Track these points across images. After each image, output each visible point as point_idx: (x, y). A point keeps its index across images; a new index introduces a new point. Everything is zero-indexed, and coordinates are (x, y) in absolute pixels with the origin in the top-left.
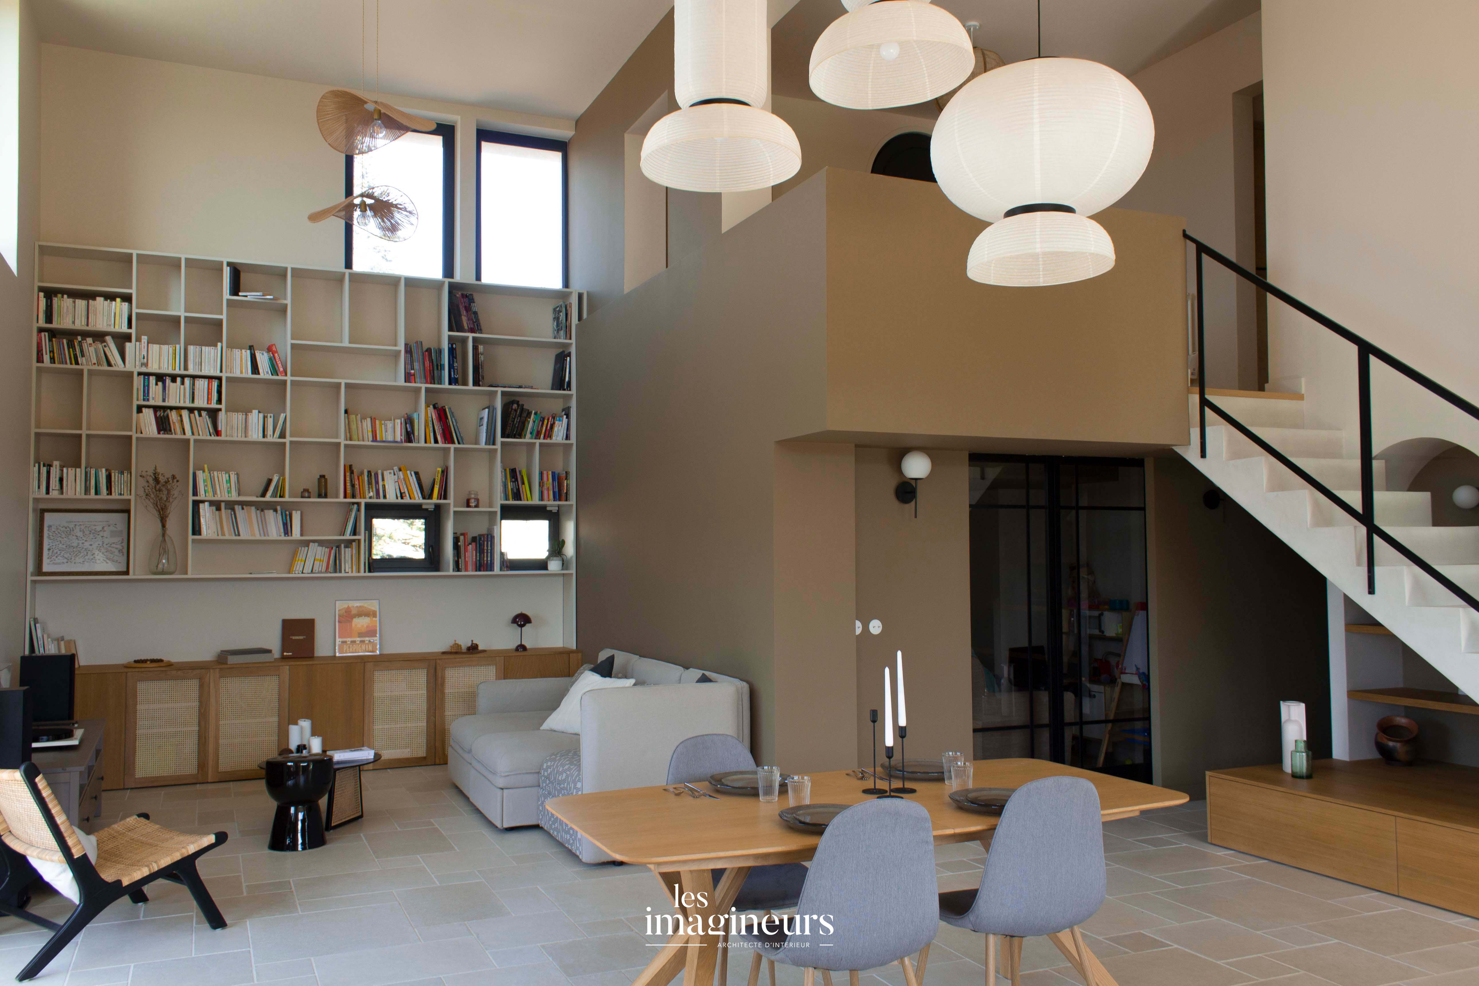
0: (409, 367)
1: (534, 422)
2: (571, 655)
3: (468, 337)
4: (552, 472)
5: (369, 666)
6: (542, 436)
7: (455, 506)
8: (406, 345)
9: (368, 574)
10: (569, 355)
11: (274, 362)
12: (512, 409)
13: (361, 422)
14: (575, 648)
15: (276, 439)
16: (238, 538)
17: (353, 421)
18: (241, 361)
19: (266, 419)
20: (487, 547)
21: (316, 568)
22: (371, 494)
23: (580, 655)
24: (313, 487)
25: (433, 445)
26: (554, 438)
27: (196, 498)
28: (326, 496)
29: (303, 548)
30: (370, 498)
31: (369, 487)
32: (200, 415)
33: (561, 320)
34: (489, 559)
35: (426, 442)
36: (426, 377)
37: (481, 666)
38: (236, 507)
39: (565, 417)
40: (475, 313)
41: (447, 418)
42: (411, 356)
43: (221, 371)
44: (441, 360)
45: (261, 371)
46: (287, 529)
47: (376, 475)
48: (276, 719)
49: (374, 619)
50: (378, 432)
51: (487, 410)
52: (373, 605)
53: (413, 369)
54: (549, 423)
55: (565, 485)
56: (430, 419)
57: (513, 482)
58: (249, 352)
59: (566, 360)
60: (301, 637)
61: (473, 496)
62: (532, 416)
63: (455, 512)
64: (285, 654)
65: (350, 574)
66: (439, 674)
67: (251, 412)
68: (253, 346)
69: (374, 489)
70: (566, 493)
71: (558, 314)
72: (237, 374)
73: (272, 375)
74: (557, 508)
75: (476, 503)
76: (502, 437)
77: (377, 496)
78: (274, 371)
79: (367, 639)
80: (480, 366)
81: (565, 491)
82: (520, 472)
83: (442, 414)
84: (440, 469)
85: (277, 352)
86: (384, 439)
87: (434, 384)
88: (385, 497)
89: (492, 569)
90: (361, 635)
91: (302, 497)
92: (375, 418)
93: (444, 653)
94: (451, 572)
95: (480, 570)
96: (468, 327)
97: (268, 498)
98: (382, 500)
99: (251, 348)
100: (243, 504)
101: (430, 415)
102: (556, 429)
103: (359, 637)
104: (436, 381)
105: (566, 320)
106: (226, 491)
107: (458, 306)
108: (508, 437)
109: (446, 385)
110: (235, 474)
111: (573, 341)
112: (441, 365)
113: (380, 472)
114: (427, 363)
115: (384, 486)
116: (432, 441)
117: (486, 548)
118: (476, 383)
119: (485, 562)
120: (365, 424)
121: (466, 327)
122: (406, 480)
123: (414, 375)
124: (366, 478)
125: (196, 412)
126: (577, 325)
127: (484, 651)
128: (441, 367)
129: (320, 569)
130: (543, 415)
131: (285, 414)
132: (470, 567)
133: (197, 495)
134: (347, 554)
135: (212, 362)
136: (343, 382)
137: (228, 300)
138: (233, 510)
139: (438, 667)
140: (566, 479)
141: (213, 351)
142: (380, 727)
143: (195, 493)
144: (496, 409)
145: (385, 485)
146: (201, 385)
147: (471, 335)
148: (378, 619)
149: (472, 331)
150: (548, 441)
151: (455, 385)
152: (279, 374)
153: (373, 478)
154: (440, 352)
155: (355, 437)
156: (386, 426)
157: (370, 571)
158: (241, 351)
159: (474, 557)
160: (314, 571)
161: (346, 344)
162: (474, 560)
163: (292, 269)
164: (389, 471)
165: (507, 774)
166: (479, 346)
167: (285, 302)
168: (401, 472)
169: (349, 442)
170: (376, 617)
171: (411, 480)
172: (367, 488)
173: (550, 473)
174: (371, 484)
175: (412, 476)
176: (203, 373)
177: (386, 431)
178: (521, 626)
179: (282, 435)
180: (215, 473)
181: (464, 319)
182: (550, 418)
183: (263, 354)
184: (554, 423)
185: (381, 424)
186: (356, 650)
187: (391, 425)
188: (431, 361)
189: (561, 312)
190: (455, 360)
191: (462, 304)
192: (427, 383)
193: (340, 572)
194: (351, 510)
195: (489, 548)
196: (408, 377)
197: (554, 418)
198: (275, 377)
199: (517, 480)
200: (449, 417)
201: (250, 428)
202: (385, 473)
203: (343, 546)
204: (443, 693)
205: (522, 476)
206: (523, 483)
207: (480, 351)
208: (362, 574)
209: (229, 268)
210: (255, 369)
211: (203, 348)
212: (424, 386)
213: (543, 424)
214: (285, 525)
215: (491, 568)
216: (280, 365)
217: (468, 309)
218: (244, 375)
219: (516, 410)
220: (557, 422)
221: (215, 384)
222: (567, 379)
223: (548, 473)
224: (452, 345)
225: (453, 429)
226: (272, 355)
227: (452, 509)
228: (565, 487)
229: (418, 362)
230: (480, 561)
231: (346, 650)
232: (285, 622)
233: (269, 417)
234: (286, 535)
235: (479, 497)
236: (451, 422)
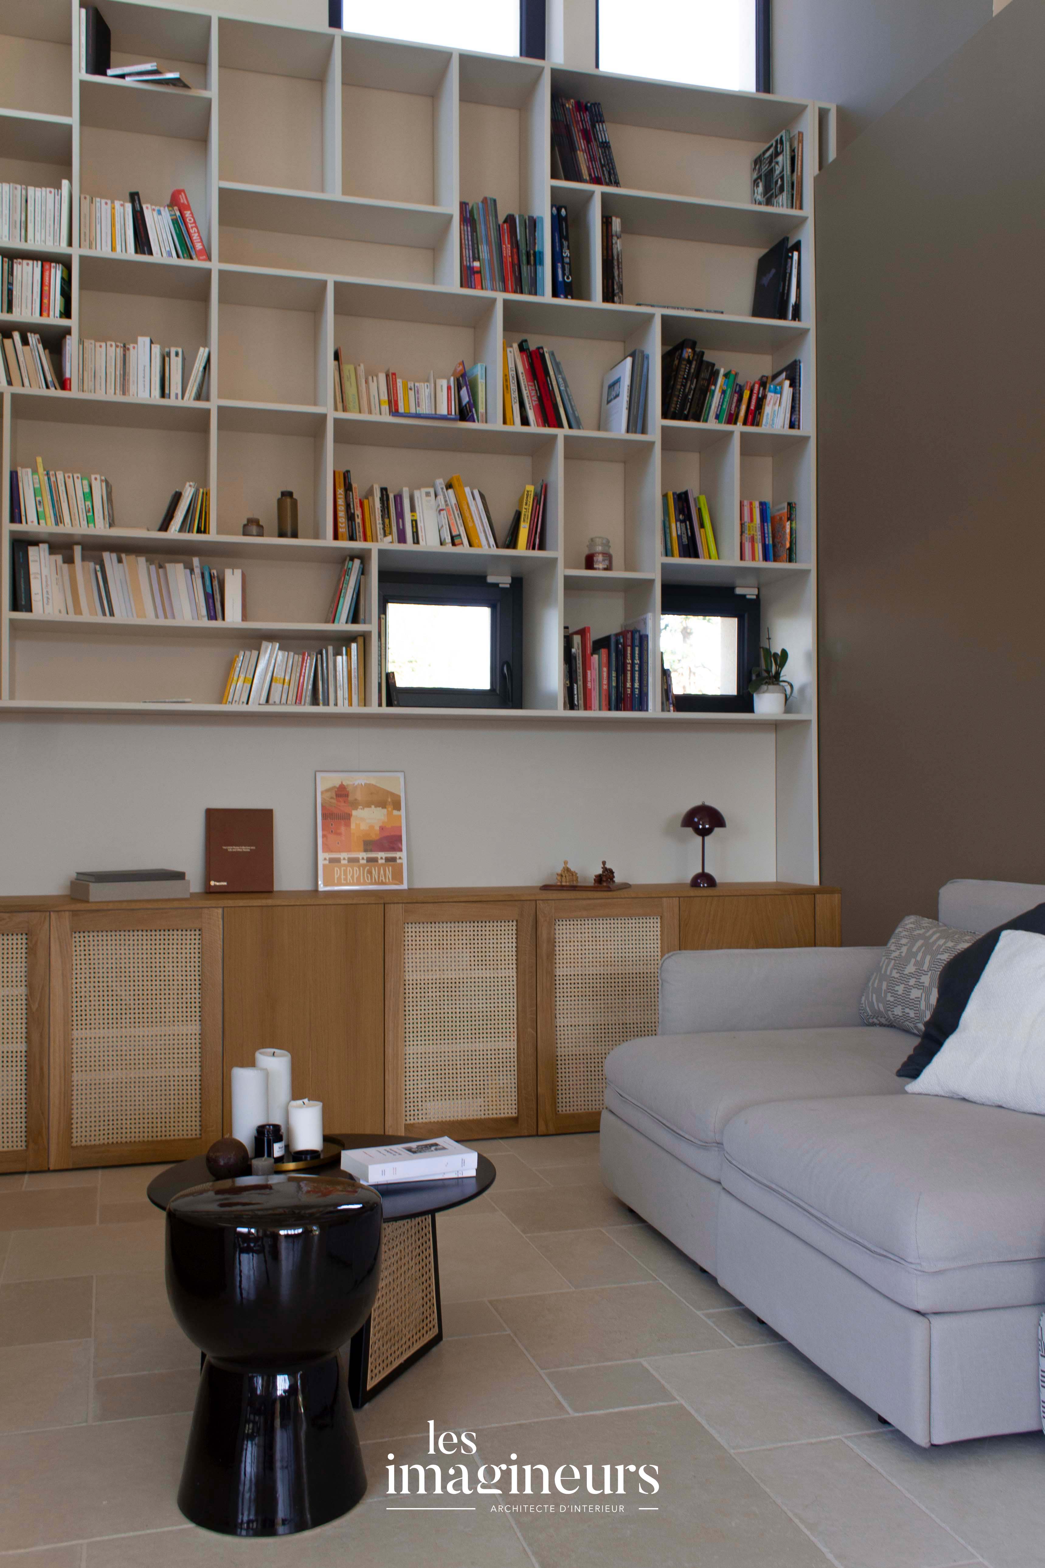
0: (468, 253)
1: (724, 392)
2: (818, 896)
3: (592, 193)
4: (761, 504)
5: (395, 912)
6: (742, 419)
7: (567, 566)
8: (463, 205)
9: (386, 710)
10: (797, 247)
11: (183, 228)
12: (681, 358)
13: (366, 382)
14: (816, 882)
15: (189, 402)
16: (108, 620)
17: (349, 378)
18: (113, 225)
19: (167, 359)
20: (633, 658)
21: (275, 697)
22: (389, 538)
23: (837, 897)
24: (268, 514)
25: (519, 427)
26: (766, 423)
27: (18, 530)
28: (295, 534)
29: (248, 653)
30: (388, 542)
31: (384, 524)
32: (25, 342)
33: (777, 172)
34: (637, 685)
35: (505, 422)
36: (504, 280)
37: (631, 916)
38: (106, 555)
39: (787, 383)
40: (605, 146)
41: (548, 374)
42: (474, 230)
43: (70, 244)
44: (535, 244)
45: (155, 248)
46: (214, 608)
47: (399, 498)
48: (194, 1028)
49: (395, 812)
50: (401, 397)
51: (629, 360)
52: (395, 784)
53: (476, 258)
54: (754, 397)
55: (788, 531)
56: (512, 373)
57: (681, 522)
58: (129, 207)
59: (792, 258)
60: (246, 848)
61: (599, 549)
62: (720, 380)
63: (567, 579)
64: (212, 883)
65: (347, 709)
66: (543, 933)
67: (136, 342)
68: (137, 194)
69: (394, 529)
71: (770, 162)
72: (103, 251)
73: (178, 256)
74: (756, 591)
75: (607, 562)
76: (665, 415)
77: (401, 538)
78: (185, 247)
79: (381, 855)
80: (615, 263)
81: (788, 545)
82: (696, 500)
83: (537, 364)
84: (530, 488)
85: (188, 208)
86: (416, 411)
87: (522, 292)
88: (417, 541)
89: (643, 707)
90: (369, 844)
91: (246, 533)
92: (394, 374)
93: (546, 888)
94: (561, 712)
95: (618, 709)
96: (590, 175)
97: (174, 532)
98: (410, 549)
99: (134, 197)
100: (120, 547)
101: (511, 365)
102: (768, 409)
103: (366, 851)
104: (526, 288)
105: (793, 171)
106: (83, 514)
107: (568, 128)
108: (674, 417)
109: (546, 297)
110: (102, 481)
111: (808, 210)
112: (535, 253)
113: (406, 491)
114: (507, 249)
115: (415, 523)
116: (518, 419)
117: (629, 661)
118: (608, 296)
119: (629, 691)
120: (373, 386)
121: (588, 172)
122: (461, 508)
123: (479, 272)
124: (378, 504)
125: (17, 335)
126: (817, 179)
127: (626, 886)
128: (535, 259)
129: (284, 698)
130: (740, 381)
131: (207, 350)
132: (595, 701)
133: (21, 524)
134: (340, 663)
135: (50, 221)
136: (331, 279)
137: (83, 83)
138: (100, 562)
139: (541, 919)
140: (790, 519)
141: (50, 197)
142: (420, 1049)
143: (16, 518)
144: (648, 357)
145: (416, 521)
146: (28, 273)
147: (598, 190)
148: (402, 812)
149: (600, 180)
150: (754, 428)
151: (566, 297)
152: (194, 256)
153: (393, 504)
154: (533, 224)
155: (354, 404)
156: (417, 392)
157: (390, 704)
158: (113, 203)
159: (605, 682)
160: (271, 701)
161: (335, 193)
162: (605, 687)
163: (221, 21)
164: (424, 490)
165: (941, 1266)
166: (614, 219)
167: (205, 92)
168: (450, 491)
169: (341, 415)
170: (399, 809)
171: (473, 508)
172: (379, 526)
173: (756, 504)
174: (389, 517)
175: (474, 498)
176: (31, 246)
177: (418, 397)
178: (704, 833)
179: (202, 394)
180: (60, 475)
181: (584, 153)
182: (757, 386)
183: (159, 213)
184: (764, 397)
185: (407, 389)
186: (359, 877)
187: (427, 391)
188: (515, 244)
189: (777, 154)
190: (565, 243)
191: (577, 122)
192: (505, 290)
193: (326, 702)
194: (348, 572)
195: (637, 661)
196: (469, 276)
197: (763, 385)
198: (185, 262)
199: (689, 517)
200: (552, 373)
201: (132, 378)
202: (417, 494)
203: (331, 645)
204: (552, 976)
205: (700, 510)
206: (702, 526)
207: (614, 229)
208: (374, 708)
209: (83, 11)
210: (142, 242)
211: (31, 189)
212: (501, 297)
213: (740, 400)
214: (209, 598)
215: (641, 703)
216: (196, 236)
217: (587, 136)
218: (119, 255)
219: (689, 362)
220: (770, 395)
221: (57, 272)
222: (793, 300)
223: (751, 504)
224: (559, 210)
225: (559, 399)
226: (178, 214)
227: (562, 571)
228: (788, 536)
229: (489, 243)
230: (617, 687)
231: (340, 878)
232: (211, 814)
233: (173, 354)
234: (212, 616)
235: (611, 551)
236: (554, 383)
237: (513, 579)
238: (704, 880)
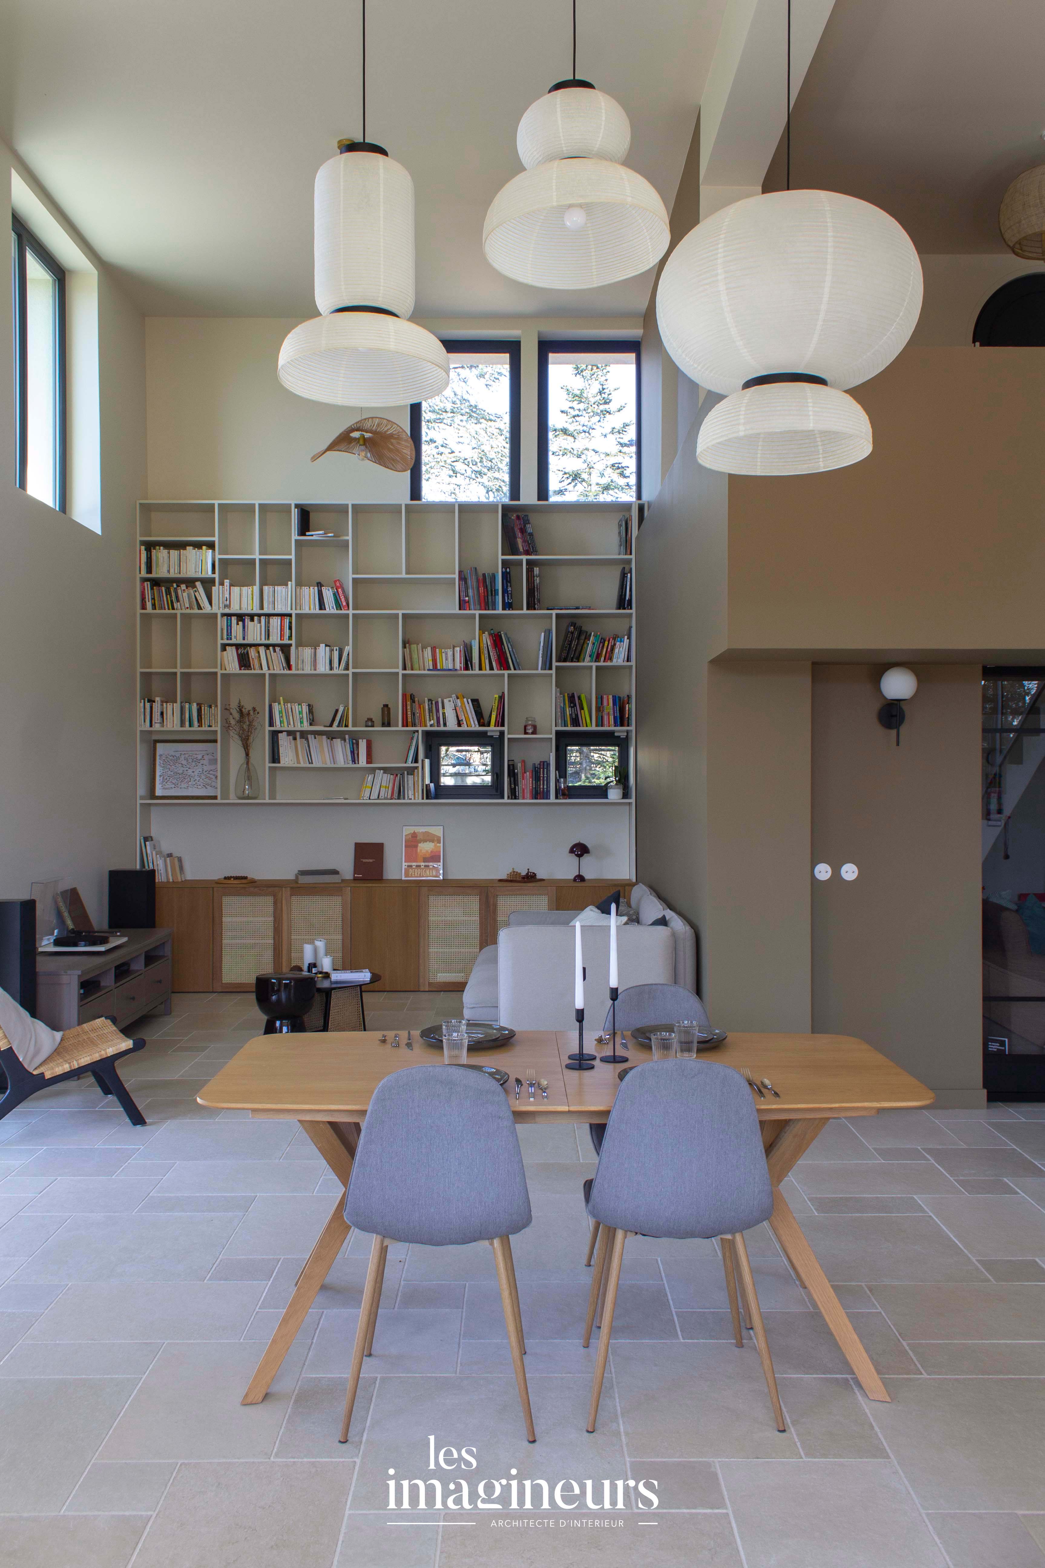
0: (463, 594)
1: (594, 644)
3: (522, 560)
4: (613, 696)
5: (424, 890)
6: (602, 659)
7: (512, 733)
8: (460, 572)
9: (425, 801)
10: (630, 571)
11: (338, 597)
13: (422, 651)
14: (633, 877)
15: (341, 671)
16: (311, 765)
17: (414, 651)
18: (310, 597)
19: (332, 652)
20: (543, 774)
21: (382, 794)
22: (432, 722)
24: (377, 716)
25: (488, 672)
26: (615, 660)
27: (272, 729)
28: (389, 725)
29: (370, 775)
30: (431, 726)
31: (430, 715)
32: (275, 651)
33: (621, 534)
34: (545, 787)
35: (482, 668)
36: (480, 604)
37: (533, 895)
38: (309, 736)
39: (626, 637)
40: (531, 535)
41: (503, 644)
42: (466, 583)
43: (292, 609)
44: (495, 586)
45: (327, 606)
46: (355, 758)
47: (437, 703)
48: (340, 937)
49: (438, 845)
50: (438, 660)
51: (542, 635)
52: (438, 831)
53: (467, 596)
54: (610, 645)
55: (627, 709)
56: (485, 643)
57: (571, 708)
58: (316, 588)
59: (628, 577)
60: (371, 861)
61: (530, 723)
62: (592, 638)
63: (509, 739)
64: (356, 875)
65: (412, 801)
66: (493, 901)
67: (319, 646)
68: (320, 583)
69: (435, 717)
70: (628, 718)
71: (622, 528)
72: (306, 610)
73: (336, 609)
74: (625, 734)
75: (532, 729)
76: (559, 661)
77: (437, 724)
78: (339, 606)
79: (431, 864)
80: (536, 589)
81: (627, 716)
82: (579, 698)
83: (497, 641)
84: (497, 696)
85: (340, 587)
86: (445, 668)
87: (489, 610)
88: (445, 725)
89: (548, 797)
90: (425, 860)
91: (367, 726)
92: (435, 646)
93: (500, 880)
94: (509, 800)
95: (536, 798)
96: (523, 549)
97: (335, 728)
98: (442, 728)
99: (318, 584)
100: (316, 733)
102: (616, 651)
103: (424, 862)
104: (491, 608)
105: (626, 534)
106: (299, 721)
107: (513, 529)
108: (564, 661)
109: (500, 611)
110: (307, 705)
111: (634, 556)
112: (495, 590)
113: (440, 700)
114: (482, 589)
115: (444, 714)
116: (488, 667)
118: (530, 606)
119: (542, 790)
120: (425, 653)
121: (521, 550)
122: (463, 707)
123: (469, 602)
124: (427, 706)
125: (271, 648)
126: (636, 539)
127: (541, 880)
128: (496, 592)
129: (386, 796)
130: (603, 637)
131: (348, 648)
132: (527, 794)
133: (273, 726)
134: (410, 780)
135: (284, 600)
136: (400, 612)
137: (296, 540)
138: (307, 739)
139: (492, 894)
140: (628, 703)
141: (284, 590)
142: (436, 950)
143: (271, 724)
144: (551, 632)
146: (275, 622)
147: (524, 558)
148: (442, 844)
149: (527, 553)
150: (609, 664)
151: (509, 610)
152: (342, 608)
153: (435, 706)
154: (493, 577)
155: (416, 666)
156: (446, 654)
158: (310, 588)
159: (531, 785)
160: (380, 797)
161: (403, 575)
162: (531, 787)
163: (353, 505)
164: (447, 699)
165: (472, 1006)
166: (535, 568)
167: (346, 538)
168: (458, 699)
169: (405, 672)
170: (440, 843)
171: (468, 706)
172: (428, 717)
173: (611, 697)
174: (432, 712)
175: (468, 703)
176: (276, 611)
177: (447, 659)
178: (580, 856)
179: (347, 668)
180: (289, 705)
181: (519, 541)
182: (612, 640)
183: (329, 590)
184: (615, 644)
185: (441, 653)
186: (420, 874)
187: (451, 653)
188: (486, 587)
190: (509, 584)
191: (517, 525)
192: (481, 609)
193: (404, 798)
194: (412, 738)
195: (546, 775)
196: (463, 604)
197: (614, 639)
198: (339, 611)
199: (575, 705)
200: (505, 643)
201: (318, 661)
202: (446, 701)
203: (406, 772)
205: (581, 701)
206: (582, 708)
207: (535, 573)
208: (420, 801)
209: (296, 510)
210: (322, 605)
211: (276, 587)
212: (477, 613)
213: (603, 646)
214: (352, 752)
216: (343, 600)
217: (523, 531)
218: (312, 611)
219: (572, 633)
220: (618, 643)
221: (287, 620)
222: (627, 598)
223: (608, 697)
224: (506, 569)
225: (508, 655)
226: (336, 589)
227: (507, 736)
228: (627, 712)
229: (473, 588)
230: (535, 788)
231: (412, 874)
232: (356, 844)
233: (335, 650)
234: (354, 761)
235: (536, 724)
236: (506, 648)
237: (500, 733)
238: (580, 878)
